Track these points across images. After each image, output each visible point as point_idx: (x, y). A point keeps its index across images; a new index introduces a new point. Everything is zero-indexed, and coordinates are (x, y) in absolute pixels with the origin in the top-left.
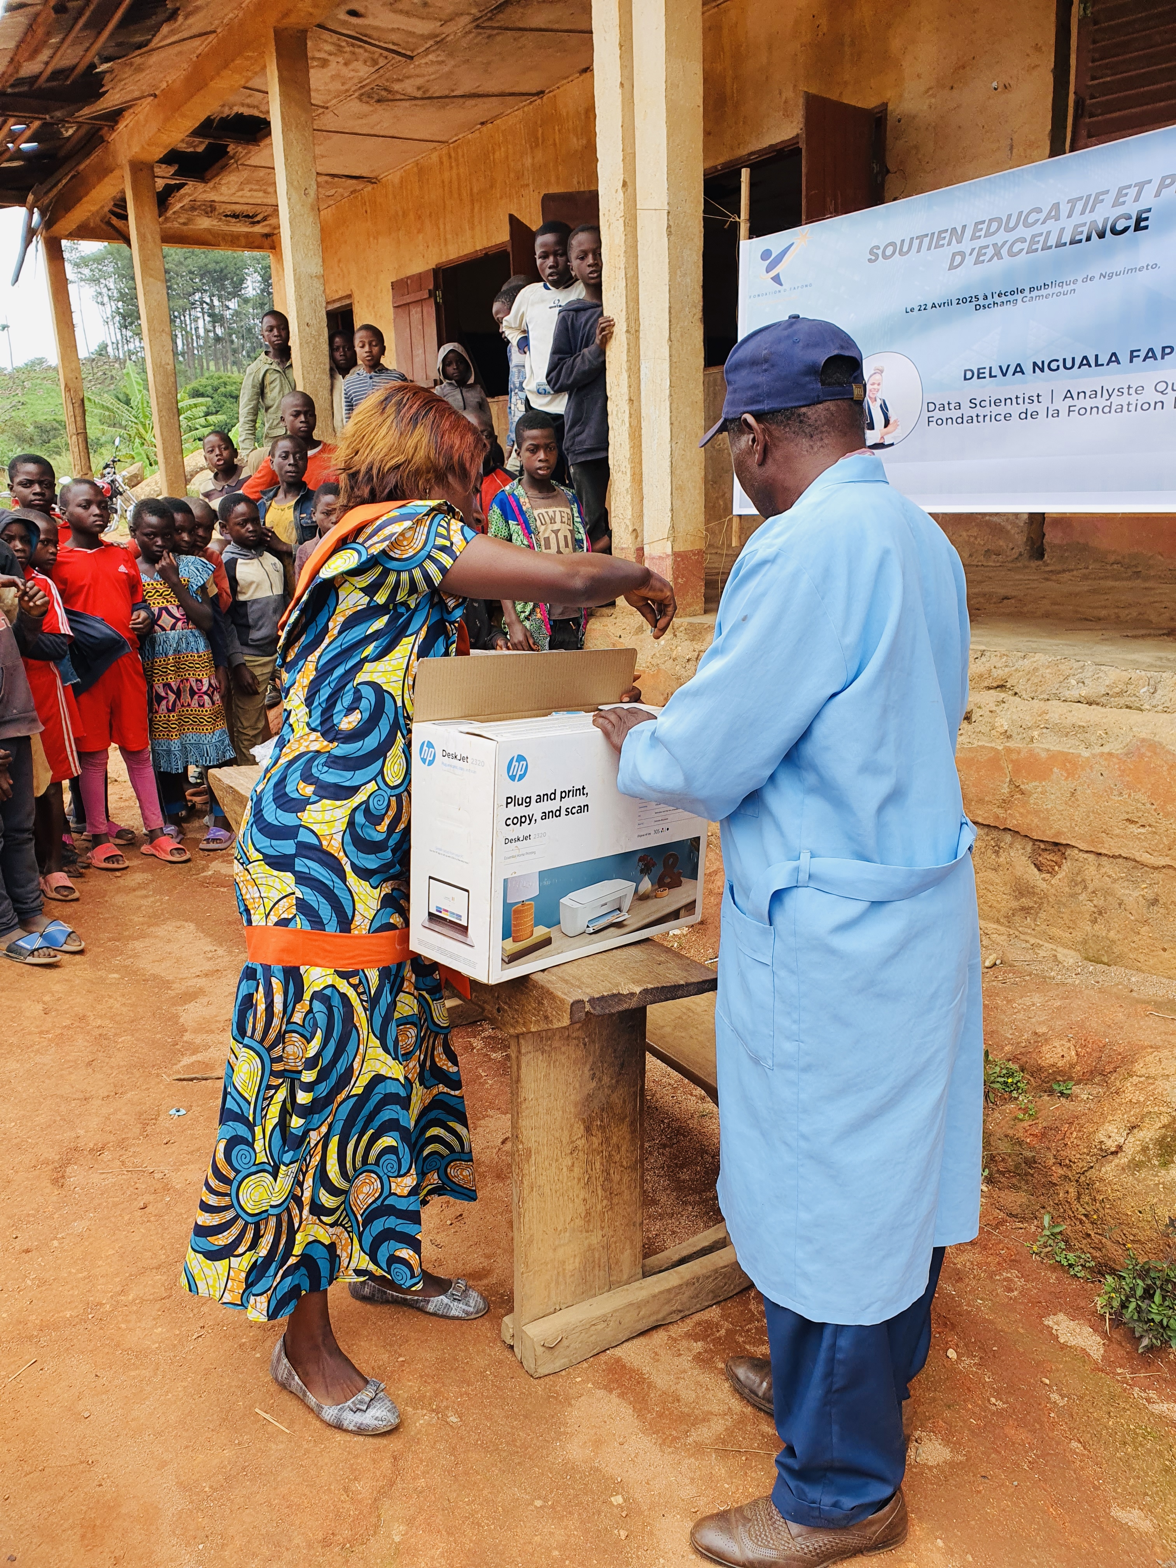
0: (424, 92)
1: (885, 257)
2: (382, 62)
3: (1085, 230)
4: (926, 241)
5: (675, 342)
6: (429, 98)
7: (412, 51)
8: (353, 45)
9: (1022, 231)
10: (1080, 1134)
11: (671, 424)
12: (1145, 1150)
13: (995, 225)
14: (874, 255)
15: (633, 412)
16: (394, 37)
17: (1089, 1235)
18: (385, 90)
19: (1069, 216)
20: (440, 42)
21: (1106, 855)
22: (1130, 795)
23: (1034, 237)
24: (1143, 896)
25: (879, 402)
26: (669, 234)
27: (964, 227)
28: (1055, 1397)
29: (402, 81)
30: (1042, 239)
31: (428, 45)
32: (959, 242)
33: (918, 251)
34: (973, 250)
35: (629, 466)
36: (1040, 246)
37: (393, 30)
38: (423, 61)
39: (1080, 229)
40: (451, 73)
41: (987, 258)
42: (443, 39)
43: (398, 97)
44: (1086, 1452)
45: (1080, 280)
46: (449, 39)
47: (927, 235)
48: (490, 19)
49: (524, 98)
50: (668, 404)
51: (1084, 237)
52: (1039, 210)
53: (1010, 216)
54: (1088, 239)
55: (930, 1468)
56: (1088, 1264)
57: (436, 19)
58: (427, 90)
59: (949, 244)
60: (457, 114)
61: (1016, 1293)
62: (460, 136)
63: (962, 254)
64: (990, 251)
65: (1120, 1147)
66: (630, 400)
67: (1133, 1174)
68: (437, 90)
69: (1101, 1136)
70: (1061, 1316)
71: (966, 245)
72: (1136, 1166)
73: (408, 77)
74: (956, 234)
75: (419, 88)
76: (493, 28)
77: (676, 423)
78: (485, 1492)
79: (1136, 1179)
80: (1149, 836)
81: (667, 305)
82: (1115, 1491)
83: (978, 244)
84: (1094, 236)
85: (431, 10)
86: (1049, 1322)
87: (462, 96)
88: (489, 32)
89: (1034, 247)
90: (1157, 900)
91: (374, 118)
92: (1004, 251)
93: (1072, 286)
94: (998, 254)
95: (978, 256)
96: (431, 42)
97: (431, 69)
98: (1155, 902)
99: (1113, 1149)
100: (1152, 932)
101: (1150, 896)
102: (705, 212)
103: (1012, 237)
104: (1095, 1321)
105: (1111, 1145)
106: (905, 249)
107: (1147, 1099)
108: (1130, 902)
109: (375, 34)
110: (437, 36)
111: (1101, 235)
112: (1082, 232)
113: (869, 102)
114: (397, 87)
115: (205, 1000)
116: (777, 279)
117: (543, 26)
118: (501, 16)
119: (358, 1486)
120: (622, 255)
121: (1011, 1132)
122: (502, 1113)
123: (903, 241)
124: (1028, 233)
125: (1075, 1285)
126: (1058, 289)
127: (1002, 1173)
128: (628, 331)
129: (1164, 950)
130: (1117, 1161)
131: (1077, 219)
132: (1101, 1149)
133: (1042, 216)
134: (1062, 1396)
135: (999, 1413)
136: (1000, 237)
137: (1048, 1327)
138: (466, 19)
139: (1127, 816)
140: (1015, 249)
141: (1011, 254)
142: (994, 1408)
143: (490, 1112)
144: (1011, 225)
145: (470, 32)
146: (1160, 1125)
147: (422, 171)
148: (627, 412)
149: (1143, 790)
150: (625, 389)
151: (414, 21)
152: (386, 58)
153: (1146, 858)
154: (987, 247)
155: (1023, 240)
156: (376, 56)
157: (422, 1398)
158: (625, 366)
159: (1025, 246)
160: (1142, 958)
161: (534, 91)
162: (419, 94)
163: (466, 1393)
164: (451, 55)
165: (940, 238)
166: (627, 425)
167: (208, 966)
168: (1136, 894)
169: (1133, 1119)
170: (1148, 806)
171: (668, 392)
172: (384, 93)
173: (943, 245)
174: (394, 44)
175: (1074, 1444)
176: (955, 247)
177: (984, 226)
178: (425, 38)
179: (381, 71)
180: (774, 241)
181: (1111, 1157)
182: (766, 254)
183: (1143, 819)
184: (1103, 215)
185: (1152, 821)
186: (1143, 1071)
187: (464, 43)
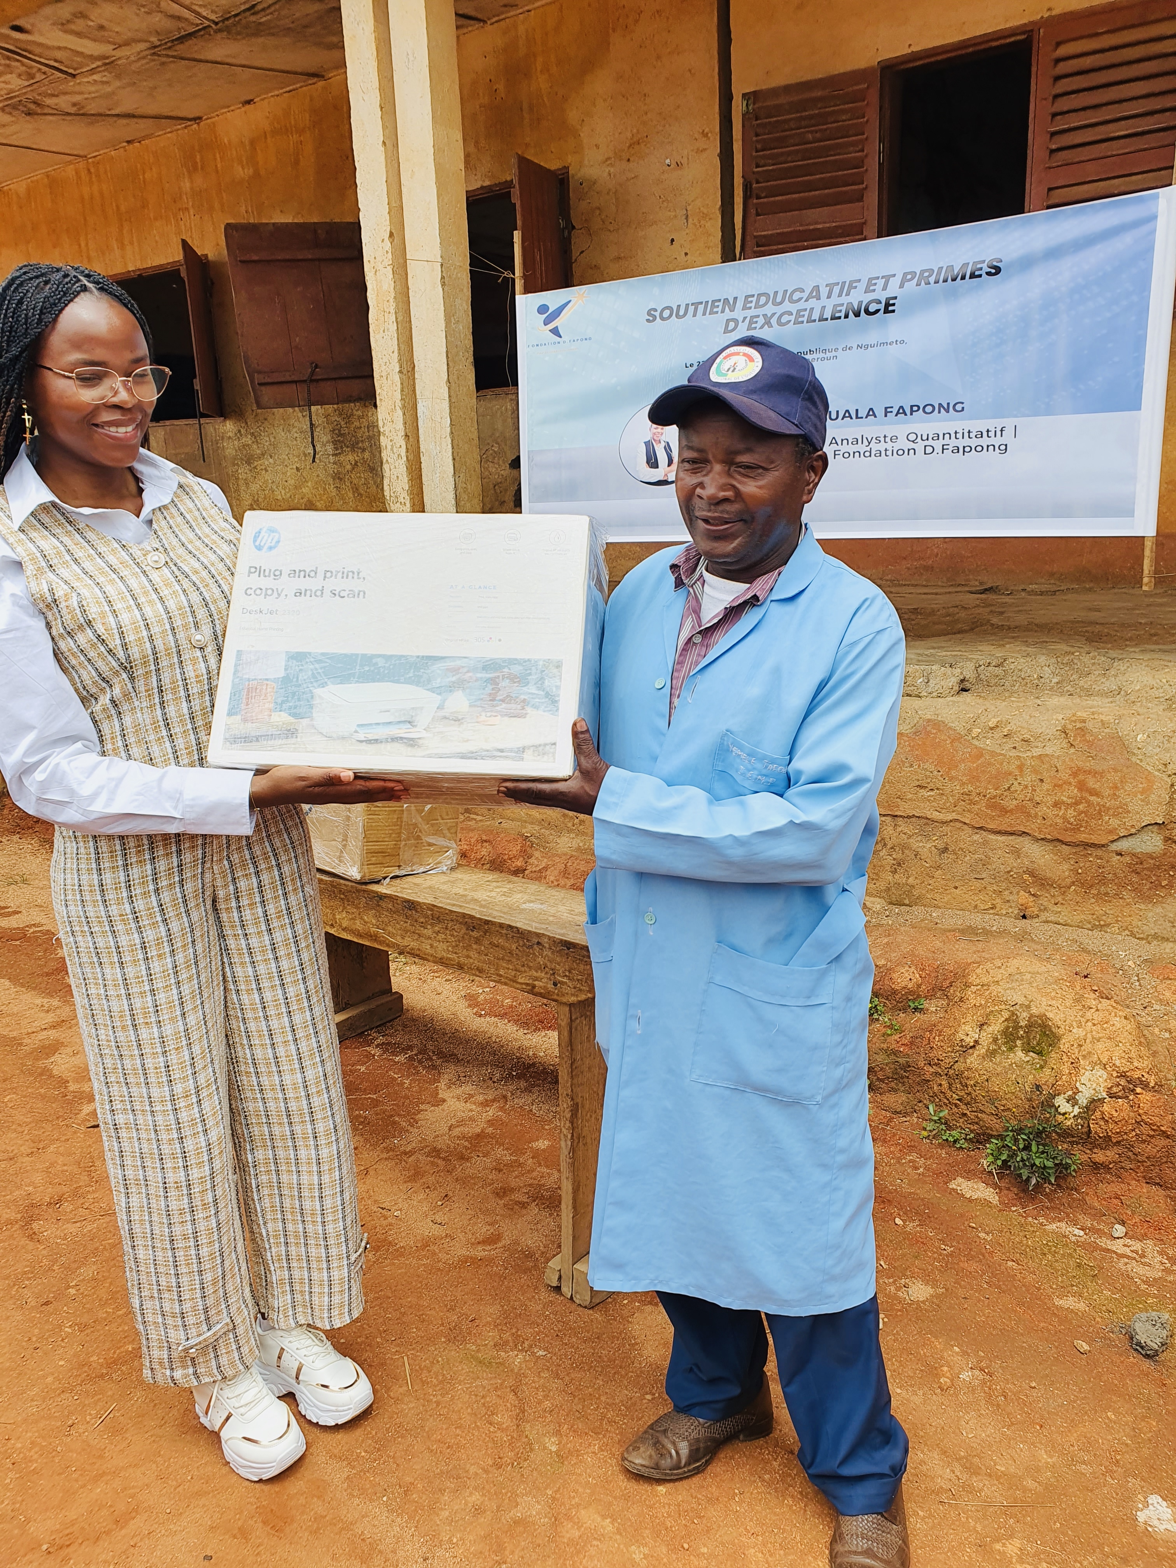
0: (79, 109)
1: (662, 319)
2: (39, 77)
3: (844, 309)
4: (701, 308)
5: (453, 384)
6: (83, 115)
7: (75, 69)
8: (9, 58)
9: (787, 306)
10: (941, 1038)
11: (454, 459)
12: (995, 1040)
13: (763, 300)
14: (651, 317)
15: (409, 447)
16: (59, 55)
17: (965, 1115)
18: (35, 103)
19: (829, 297)
20: (108, 63)
21: (901, 816)
22: (919, 766)
23: (799, 311)
24: (935, 846)
25: (663, 444)
26: (443, 285)
27: (736, 299)
28: (982, 1235)
29: (57, 96)
30: (806, 313)
31: (94, 66)
32: (732, 310)
33: (694, 315)
34: (745, 318)
35: (407, 498)
36: (805, 319)
37: (59, 48)
38: (86, 80)
39: (839, 308)
40: (113, 93)
41: (758, 325)
42: (112, 62)
43: (46, 111)
44: (1020, 1267)
45: (840, 350)
46: (119, 62)
47: (701, 303)
48: (170, 48)
49: (179, 122)
50: (450, 441)
51: (842, 315)
52: (802, 290)
53: (776, 293)
54: (846, 316)
55: (923, 1302)
56: (968, 1137)
57: (109, 42)
58: (83, 107)
59: (723, 312)
60: (104, 131)
61: (921, 1170)
62: (101, 152)
63: (736, 321)
64: (761, 320)
65: (976, 1042)
66: (406, 435)
67: (991, 1061)
68: (92, 108)
69: (961, 1035)
70: (960, 1180)
71: (738, 314)
72: (992, 1054)
73: (65, 93)
74: (729, 304)
75: (74, 105)
76: (168, 56)
77: (457, 458)
78: (603, 1398)
79: (995, 1064)
80: (937, 797)
81: (445, 350)
82: (1051, 1288)
83: (749, 313)
84: (851, 314)
85: (106, 34)
86: (952, 1185)
87: (118, 115)
88: (164, 59)
89: (800, 319)
90: (947, 849)
91: (14, 128)
92: (774, 321)
93: (834, 354)
94: (768, 323)
95: (751, 323)
96: (99, 63)
97: (93, 89)
98: (945, 850)
99: (972, 1044)
100: (944, 874)
101: (941, 846)
102: (471, 265)
103: (779, 310)
104: (986, 1177)
105: (970, 1041)
106: (681, 313)
107: (987, 1002)
108: (924, 853)
109: (38, 50)
110: (108, 58)
111: (857, 314)
112: (840, 311)
113: (553, 165)
114: (49, 101)
115: (69, 1050)
116: (555, 332)
117: (219, 59)
118: (181, 46)
119: (498, 1419)
120: (392, 300)
121: (885, 1046)
122: (433, 1105)
123: (679, 306)
124: (793, 308)
125: (961, 1155)
126: (822, 355)
127: (882, 1081)
128: (400, 372)
129: (956, 888)
130: (976, 1053)
131: (835, 300)
132: (962, 1046)
133: (805, 295)
134: (987, 1234)
135: (951, 1255)
136: (769, 309)
137: (953, 1189)
138: (142, 46)
139: (918, 783)
140: (784, 320)
141: (780, 323)
142: (945, 1252)
143: (422, 1107)
144: (779, 300)
145: (144, 58)
146: (1003, 1019)
147: (54, 184)
148: (404, 447)
149: (931, 761)
150: (400, 425)
151: (86, 42)
152: (44, 73)
153: (936, 815)
154: (758, 316)
155: (791, 314)
156: (34, 70)
157: (506, 1343)
158: (399, 404)
159: (792, 318)
160: (938, 897)
161: (191, 116)
162: (73, 110)
163: (540, 1331)
164: (118, 77)
165: (713, 306)
166: (405, 459)
167: (50, 1018)
168: (928, 846)
169: (980, 1019)
170: (935, 773)
171: (449, 430)
172: (32, 106)
173: (717, 312)
174: (56, 61)
175: (1010, 1263)
176: (728, 314)
177: (754, 299)
178: (93, 58)
179: (35, 86)
180: (553, 298)
181: (971, 1051)
182: (543, 309)
183: (931, 784)
184: (858, 297)
185: (939, 785)
186: (978, 981)
187: (134, 67)
